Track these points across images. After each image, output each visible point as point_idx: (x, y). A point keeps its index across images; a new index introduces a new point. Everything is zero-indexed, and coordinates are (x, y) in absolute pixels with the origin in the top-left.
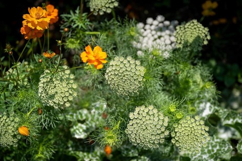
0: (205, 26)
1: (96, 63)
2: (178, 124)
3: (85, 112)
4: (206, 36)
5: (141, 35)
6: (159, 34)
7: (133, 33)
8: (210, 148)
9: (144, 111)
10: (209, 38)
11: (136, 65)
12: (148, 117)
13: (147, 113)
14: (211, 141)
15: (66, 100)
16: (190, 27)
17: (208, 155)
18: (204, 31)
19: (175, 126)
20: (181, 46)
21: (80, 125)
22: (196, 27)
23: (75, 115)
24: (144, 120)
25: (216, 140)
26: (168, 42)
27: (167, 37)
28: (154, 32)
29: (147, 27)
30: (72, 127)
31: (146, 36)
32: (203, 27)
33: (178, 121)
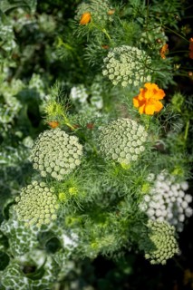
0: (169, 261)
1: (141, 98)
2: (53, 194)
3: (99, 105)
4: (155, 259)
5: (173, 184)
6: (170, 205)
7: (176, 172)
8: (24, 233)
9: (75, 152)
10: (153, 262)
11: (132, 154)
12: (66, 155)
13: (72, 156)
14: (32, 237)
15: (110, 71)
16: (171, 242)
17: (16, 228)
18: (162, 258)
19: (52, 189)
20: (149, 225)
21: (86, 96)
22: (170, 249)
23: (98, 93)
24: (65, 150)
25: (32, 242)
26: (158, 213)
27: (164, 213)
28: (173, 199)
29: (182, 194)
30: (85, 87)
31: (171, 189)
32: (167, 258)
33: (57, 193)
